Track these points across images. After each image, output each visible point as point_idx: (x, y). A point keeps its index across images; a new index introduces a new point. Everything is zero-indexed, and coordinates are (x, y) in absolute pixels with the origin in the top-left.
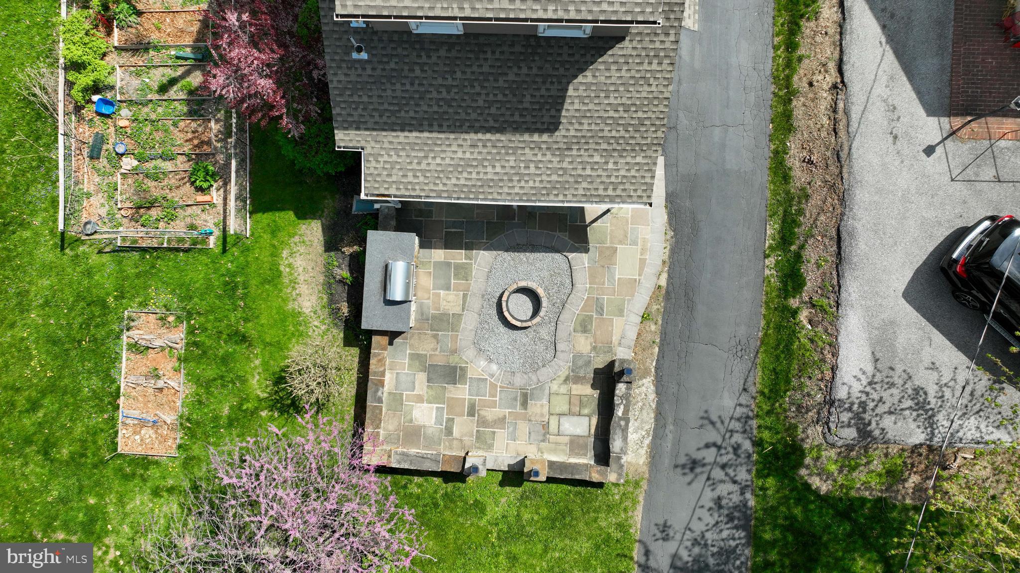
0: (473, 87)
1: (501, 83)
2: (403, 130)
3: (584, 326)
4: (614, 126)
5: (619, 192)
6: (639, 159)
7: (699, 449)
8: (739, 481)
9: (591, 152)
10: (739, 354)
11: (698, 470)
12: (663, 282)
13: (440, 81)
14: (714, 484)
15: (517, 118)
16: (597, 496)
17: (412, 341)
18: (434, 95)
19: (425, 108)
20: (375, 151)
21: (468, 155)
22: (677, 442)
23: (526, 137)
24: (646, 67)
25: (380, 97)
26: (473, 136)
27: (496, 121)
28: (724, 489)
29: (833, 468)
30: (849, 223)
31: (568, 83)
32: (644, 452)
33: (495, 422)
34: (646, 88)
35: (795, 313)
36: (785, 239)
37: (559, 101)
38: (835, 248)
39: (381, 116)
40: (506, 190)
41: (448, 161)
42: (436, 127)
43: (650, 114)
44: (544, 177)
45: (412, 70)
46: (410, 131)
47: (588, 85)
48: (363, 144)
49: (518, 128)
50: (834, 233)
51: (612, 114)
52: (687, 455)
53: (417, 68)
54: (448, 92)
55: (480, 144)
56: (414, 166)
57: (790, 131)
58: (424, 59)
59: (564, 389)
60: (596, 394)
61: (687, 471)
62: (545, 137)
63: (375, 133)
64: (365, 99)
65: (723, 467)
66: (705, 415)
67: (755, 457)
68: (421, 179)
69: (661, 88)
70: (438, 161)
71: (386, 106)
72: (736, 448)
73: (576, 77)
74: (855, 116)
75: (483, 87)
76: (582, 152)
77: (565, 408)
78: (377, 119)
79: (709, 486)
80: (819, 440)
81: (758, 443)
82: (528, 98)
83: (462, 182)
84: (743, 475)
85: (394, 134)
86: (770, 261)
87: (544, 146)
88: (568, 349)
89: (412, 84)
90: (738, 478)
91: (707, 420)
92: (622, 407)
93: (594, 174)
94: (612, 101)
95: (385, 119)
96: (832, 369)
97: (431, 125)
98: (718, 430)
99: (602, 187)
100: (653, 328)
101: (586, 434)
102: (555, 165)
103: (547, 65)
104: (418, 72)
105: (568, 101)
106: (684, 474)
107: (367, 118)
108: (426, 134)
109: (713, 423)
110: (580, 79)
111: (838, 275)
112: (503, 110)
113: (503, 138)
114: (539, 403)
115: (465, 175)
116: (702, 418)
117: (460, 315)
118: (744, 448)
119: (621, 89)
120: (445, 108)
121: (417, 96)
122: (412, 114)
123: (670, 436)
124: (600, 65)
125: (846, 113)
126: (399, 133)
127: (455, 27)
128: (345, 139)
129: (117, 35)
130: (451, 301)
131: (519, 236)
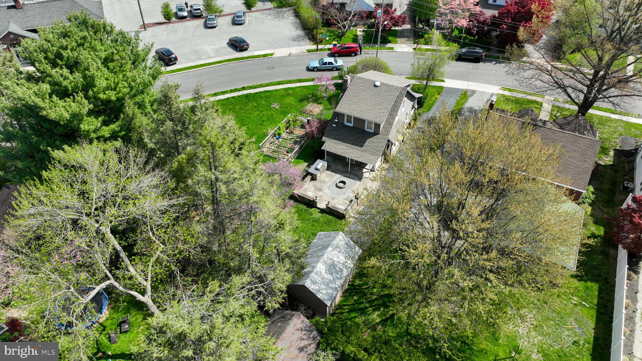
0: (350, 135)
1: (356, 136)
2: (335, 140)
4: (373, 149)
5: (370, 161)
6: (375, 157)
13: (345, 133)
15: (356, 143)
16: (339, 221)
17: (315, 182)
18: (343, 135)
19: (341, 137)
20: (328, 142)
21: (344, 147)
23: (356, 147)
24: (382, 140)
25: (334, 133)
26: (347, 144)
27: (352, 143)
31: (367, 139)
34: (381, 144)
39: (332, 136)
40: (349, 155)
42: (341, 141)
44: (357, 155)
45: (341, 130)
47: (371, 141)
48: (326, 140)
49: (355, 145)
51: (373, 147)
53: (343, 130)
54: (346, 135)
55: (348, 146)
56: (334, 146)
58: (345, 129)
59: (343, 200)
60: (349, 203)
62: (360, 148)
63: (330, 139)
64: (331, 133)
68: (334, 149)
71: (334, 135)
75: (352, 136)
76: (367, 153)
77: (341, 203)
82: (359, 140)
83: (341, 151)
85: (333, 140)
87: (360, 150)
88: (347, 194)
89: (341, 132)
92: (354, 202)
93: (366, 157)
94: (374, 144)
99: (367, 160)
101: (343, 208)
102: (361, 154)
103: (364, 135)
105: (366, 142)
107: (330, 136)
108: (339, 142)
110: (370, 139)
112: (354, 141)
113: (352, 146)
114: (336, 200)
117: (327, 182)
119: (376, 143)
120: (344, 138)
121: (340, 134)
122: (338, 137)
124: (374, 137)
127: (351, 125)
128: (324, 139)
129: (288, 131)
130: (327, 179)
131: (347, 175)
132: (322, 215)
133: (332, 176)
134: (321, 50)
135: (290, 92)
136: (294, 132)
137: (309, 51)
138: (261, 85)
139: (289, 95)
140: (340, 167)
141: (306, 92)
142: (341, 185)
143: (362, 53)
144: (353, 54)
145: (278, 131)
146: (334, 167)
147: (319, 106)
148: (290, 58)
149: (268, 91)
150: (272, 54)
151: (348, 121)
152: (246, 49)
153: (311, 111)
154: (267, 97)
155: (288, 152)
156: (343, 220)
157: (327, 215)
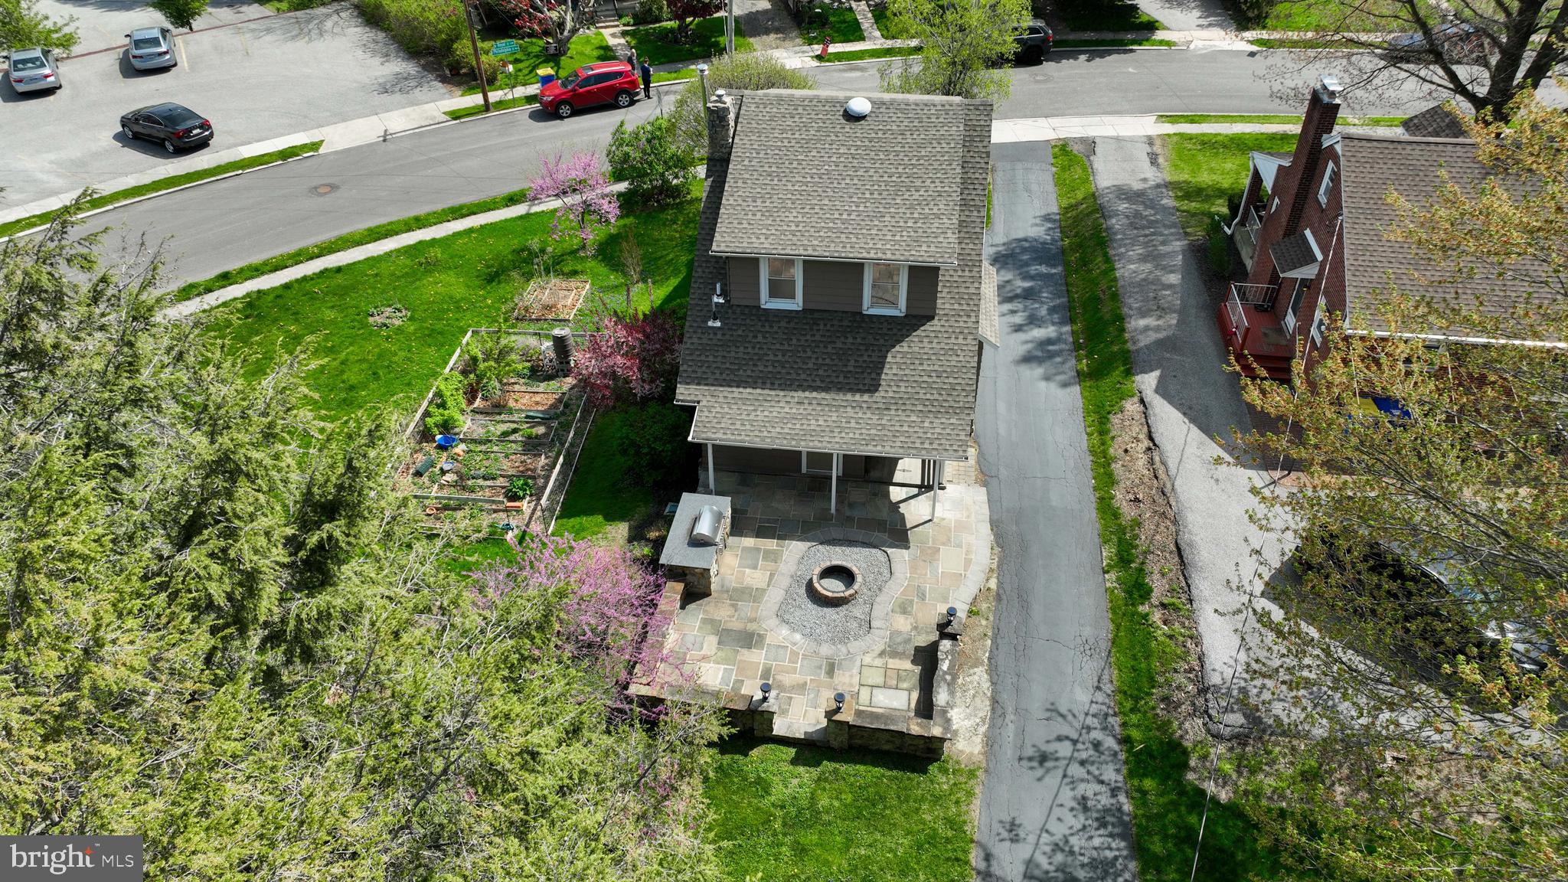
0: (805, 351)
1: (829, 350)
2: (738, 387)
3: (904, 609)
4: (928, 390)
5: (935, 446)
6: (952, 421)
7: (1048, 742)
8: (1107, 781)
9: (908, 413)
10: (1088, 653)
11: (1049, 764)
12: (993, 584)
13: (778, 346)
14: (1073, 782)
15: (841, 379)
16: (919, 783)
17: (707, 608)
18: (771, 357)
19: (761, 368)
20: (710, 404)
21: (794, 411)
22: (1022, 732)
23: (849, 396)
24: (953, 340)
25: (724, 357)
26: (800, 393)
27: (822, 381)
28: (1090, 789)
29: (1227, 767)
30: (1185, 538)
31: (888, 351)
32: (979, 740)
33: (793, 687)
34: (955, 358)
35: (1145, 616)
36: (1123, 560)
37: (879, 366)
38: (1177, 559)
39: (721, 374)
40: (827, 439)
41: (775, 414)
42: (768, 386)
43: (960, 381)
44: (864, 431)
45: (755, 337)
46: (745, 388)
47: (904, 355)
48: (700, 398)
49: (841, 388)
50: (1172, 547)
51: (926, 378)
52: (1034, 746)
53: (760, 336)
54: (783, 356)
55: (806, 401)
56: (744, 417)
57: (1113, 483)
58: (767, 328)
59: (879, 662)
60: (918, 669)
61: (1035, 764)
62: (866, 397)
63: (713, 388)
64: (711, 358)
65: (1082, 763)
66: (1052, 707)
67: (1122, 756)
68: (748, 427)
69: (968, 359)
70: (766, 413)
71: (728, 365)
72: (1097, 745)
73: (894, 346)
74: (1172, 464)
75: (814, 352)
76: (900, 412)
77: (880, 681)
78: (718, 376)
79: (1067, 784)
80: (1202, 734)
81: (1125, 741)
82: (852, 363)
83: (786, 431)
84: (1110, 774)
85: (730, 389)
86: (1112, 576)
87: (864, 405)
88: (884, 626)
89: (754, 348)
90: (1105, 778)
91: (1053, 711)
92: (947, 662)
93: (911, 430)
94: (925, 367)
95: (724, 376)
96: (1199, 658)
97: (764, 383)
98: (1070, 724)
99: (919, 441)
100: (984, 622)
101: (905, 707)
102: (875, 421)
103: (870, 337)
104: (760, 338)
105: (887, 366)
106: (1032, 768)
107: (709, 375)
108: (759, 391)
109: (1063, 716)
110: (897, 348)
111: (1186, 578)
112: (829, 373)
113: (827, 396)
114: (847, 674)
115: (790, 426)
116: (1048, 710)
117: (764, 591)
118: (1106, 745)
119: (933, 357)
120: (779, 369)
121: (756, 358)
122: (749, 373)
123: (1011, 727)
124: (915, 336)
125: (1163, 463)
126: (734, 389)
127: (796, 304)
128: (684, 393)
129: (478, 403)
130: (755, 578)
131: (836, 533)
132: (815, 772)
133: (772, 557)
134: (500, 104)
135: (437, 253)
136: (511, 404)
137: (456, 115)
138: (299, 253)
139: (431, 267)
140: (784, 505)
141: (503, 247)
142: (832, 587)
143: (652, 92)
144: (624, 99)
145: (438, 416)
146: (756, 510)
147: (573, 283)
148: (390, 146)
149: (339, 270)
150: (315, 146)
151: (777, 289)
152: (202, 144)
153: (548, 308)
154: (343, 292)
155: (514, 498)
156: (933, 768)
157: (843, 768)
